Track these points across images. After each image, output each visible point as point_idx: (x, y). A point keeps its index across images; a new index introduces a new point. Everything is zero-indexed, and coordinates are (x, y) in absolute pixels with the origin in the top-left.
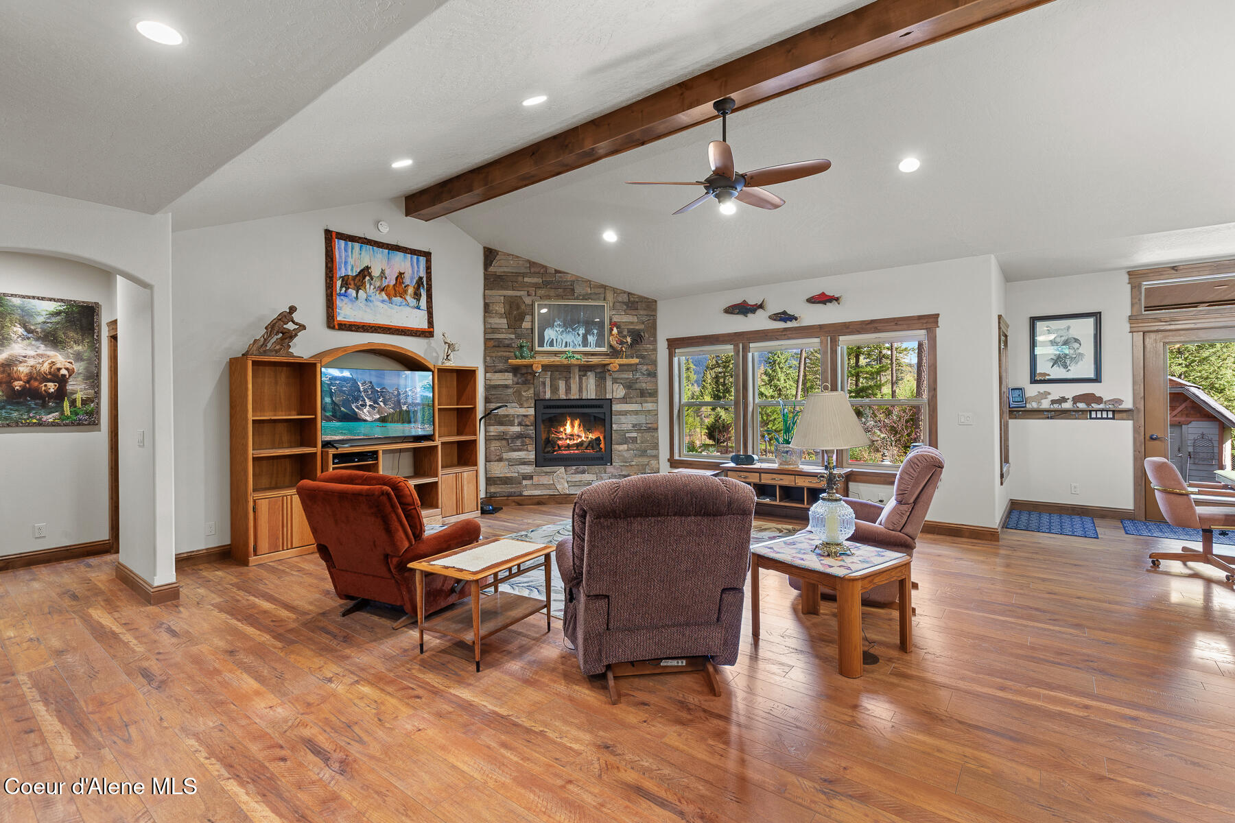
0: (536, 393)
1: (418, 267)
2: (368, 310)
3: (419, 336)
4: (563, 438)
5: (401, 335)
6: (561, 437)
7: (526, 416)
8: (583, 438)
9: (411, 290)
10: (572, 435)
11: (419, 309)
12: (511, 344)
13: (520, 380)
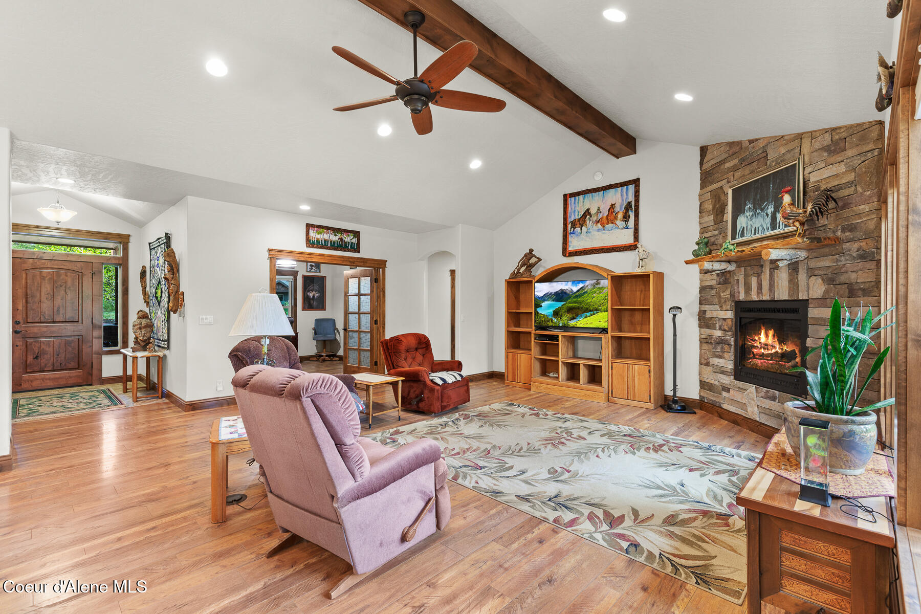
0: (732, 293)
1: (627, 195)
2: (588, 239)
3: (626, 250)
4: (757, 347)
5: (611, 252)
6: (756, 345)
7: (725, 319)
8: (777, 349)
9: (620, 216)
10: (766, 345)
11: (627, 228)
12: (715, 241)
13: (721, 280)
